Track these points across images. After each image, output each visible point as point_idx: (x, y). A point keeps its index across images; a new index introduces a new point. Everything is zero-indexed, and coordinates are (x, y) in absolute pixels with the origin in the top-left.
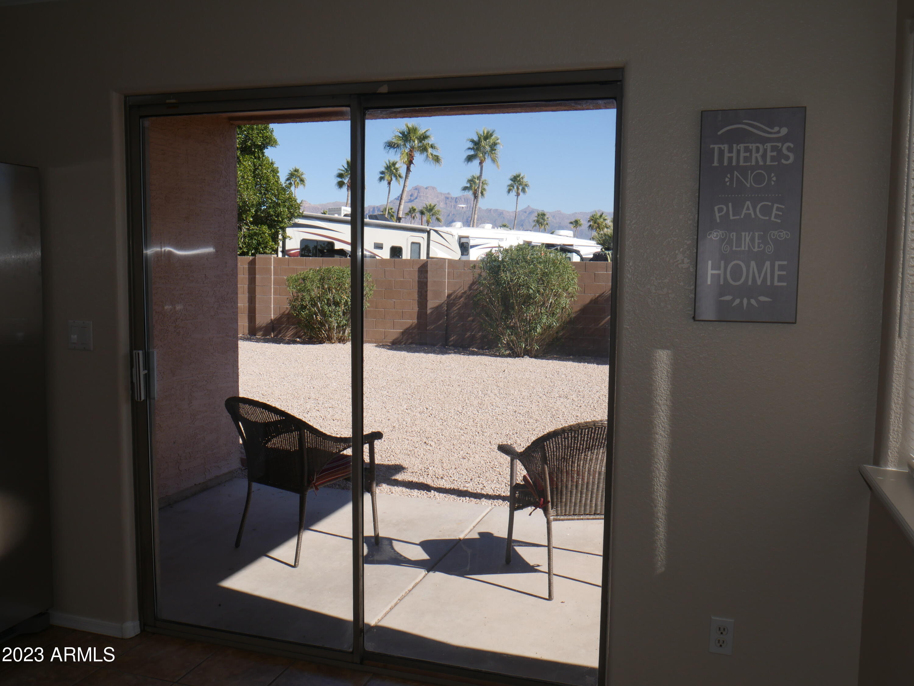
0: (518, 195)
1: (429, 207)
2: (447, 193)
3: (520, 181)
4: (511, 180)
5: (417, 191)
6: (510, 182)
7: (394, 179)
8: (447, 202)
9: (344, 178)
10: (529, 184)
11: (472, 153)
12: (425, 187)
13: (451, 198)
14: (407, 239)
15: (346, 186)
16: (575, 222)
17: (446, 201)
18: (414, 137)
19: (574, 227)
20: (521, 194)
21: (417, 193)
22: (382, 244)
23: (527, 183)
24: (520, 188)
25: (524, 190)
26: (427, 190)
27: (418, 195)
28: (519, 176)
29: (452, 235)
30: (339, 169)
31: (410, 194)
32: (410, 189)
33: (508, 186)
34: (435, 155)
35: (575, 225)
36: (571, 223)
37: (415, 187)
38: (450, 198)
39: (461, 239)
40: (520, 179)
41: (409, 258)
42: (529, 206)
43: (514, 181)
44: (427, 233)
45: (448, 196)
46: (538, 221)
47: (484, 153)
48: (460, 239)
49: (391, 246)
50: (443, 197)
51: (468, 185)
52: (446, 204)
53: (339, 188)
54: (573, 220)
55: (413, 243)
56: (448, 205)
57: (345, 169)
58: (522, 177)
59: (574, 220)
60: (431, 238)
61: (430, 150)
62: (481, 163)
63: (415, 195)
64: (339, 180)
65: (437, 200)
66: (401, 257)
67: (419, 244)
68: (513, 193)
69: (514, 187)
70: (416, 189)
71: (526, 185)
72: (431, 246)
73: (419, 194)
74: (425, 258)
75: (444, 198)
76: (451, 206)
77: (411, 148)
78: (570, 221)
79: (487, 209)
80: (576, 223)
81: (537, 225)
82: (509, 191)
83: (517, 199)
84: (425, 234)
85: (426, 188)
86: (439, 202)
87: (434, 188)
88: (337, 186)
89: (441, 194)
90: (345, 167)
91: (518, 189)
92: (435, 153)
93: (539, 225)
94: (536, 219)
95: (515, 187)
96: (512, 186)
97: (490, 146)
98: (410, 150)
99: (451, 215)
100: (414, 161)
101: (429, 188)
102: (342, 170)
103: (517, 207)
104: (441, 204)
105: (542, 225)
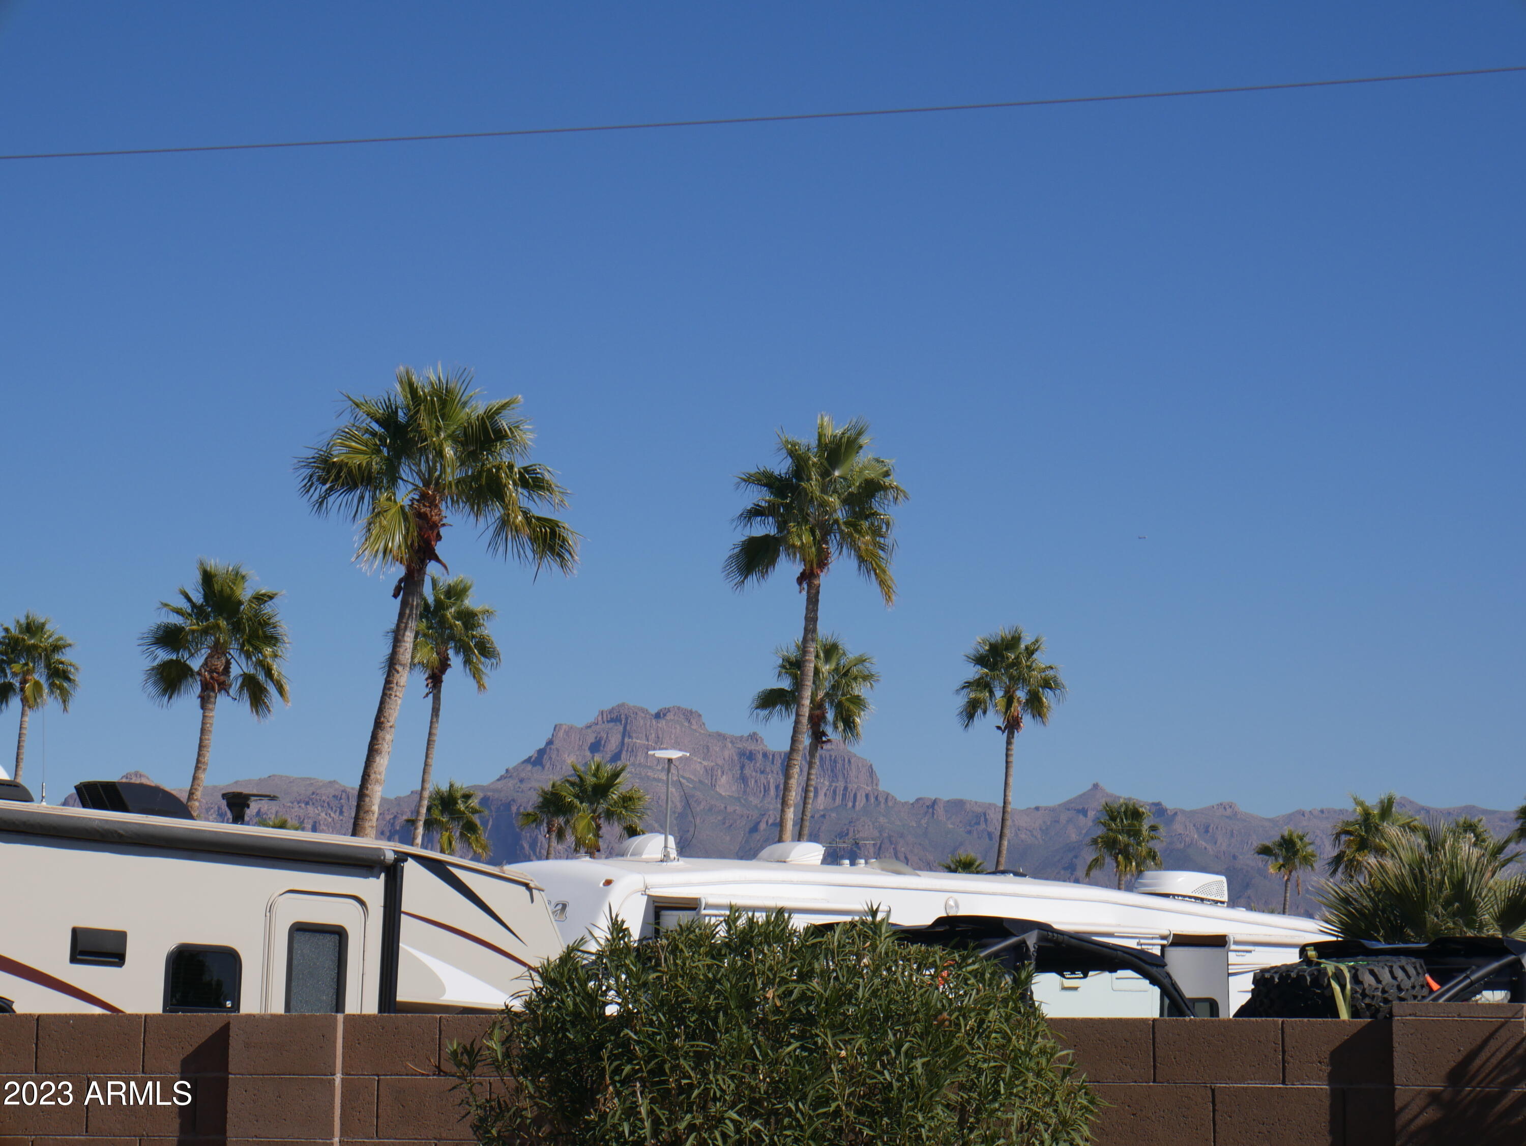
0: (1012, 726)
1: (591, 780)
2: (746, 735)
3: (1016, 663)
4: (980, 660)
5: (621, 728)
6: (973, 672)
7: (456, 661)
8: (747, 772)
9: (186, 648)
10: (1062, 678)
11: (763, 528)
12: (653, 711)
13: (765, 755)
14: (270, 909)
15: (199, 683)
16: (1280, 845)
17: (742, 768)
18: (442, 435)
19: (1280, 868)
20: (1027, 721)
21: (620, 736)
22: (121, 937)
23: (1050, 673)
24: (1021, 694)
25: (1035, 704)
26: (662, 723)
27: (623, 743)
28: (1013, 642)
29: (526, 886)
30: (166, 605)
31: (591, 739)
32: (591, 720)
33: (968, 685)
34: (539, 519)
35: (1281, 861)
36: (1265, 851)
37: (611, 711)
38: (760, 757)
39: (665, 913)
40: (1017, 657)
41: (278, 1007)
42: (1096, 786)
43: (993, 667)
44: (383, 876)
45: (751, 746)
46: (1110, 844)
47: (824, 531)
48: (657, 916)
49: (171, 945)
50: (730, 752)
51: (785, 684)
52: (744, 779)
53: (165, 691)
54: (1272, 838)
55: (299, 929)
56: (752, 783)
57: (194, 605)
58: (1027, 648)
59: (1278, 839)
60: (407, 903)
61: (516, 495)
62: (807, 577)
63: (613, 744)
64: (163, 655)
65: (705, 763)
66: (229, 1004)
67: (339, 934)
68: (992, 719)
69: (991, 693)
70: (616, 720)
71: (1047, 684)
72: (405, 947)
73: (626, 740)
74: (371, 1007)
75: (736, 758)
76: (766, 790)
77: (427, 484)
78: (1257, 843)
79: (918, 800)
80: (1287, 850)
81: (1109, 861)
82: (972, 710)
83: (1009, 743)
84: (372, 881)
85: (658, 716)
86: (710, 772)
87: (691, 712)
88: (155, 683)
89: (721, 737)
90: (194, 600)
91: (1009, 700)
92: (540, 508)
93: (1116, 858)
94: (1100, 831)
95: (999, 694)
96: (982, 684)
97: (849, 501)
98: (424, 496)
99: (763, 826)
100: (440, 548)
101: (670, 716)
102: (179, 612)
103: (1011, 780)
104: (724, 780)
105: (1128, 859)
